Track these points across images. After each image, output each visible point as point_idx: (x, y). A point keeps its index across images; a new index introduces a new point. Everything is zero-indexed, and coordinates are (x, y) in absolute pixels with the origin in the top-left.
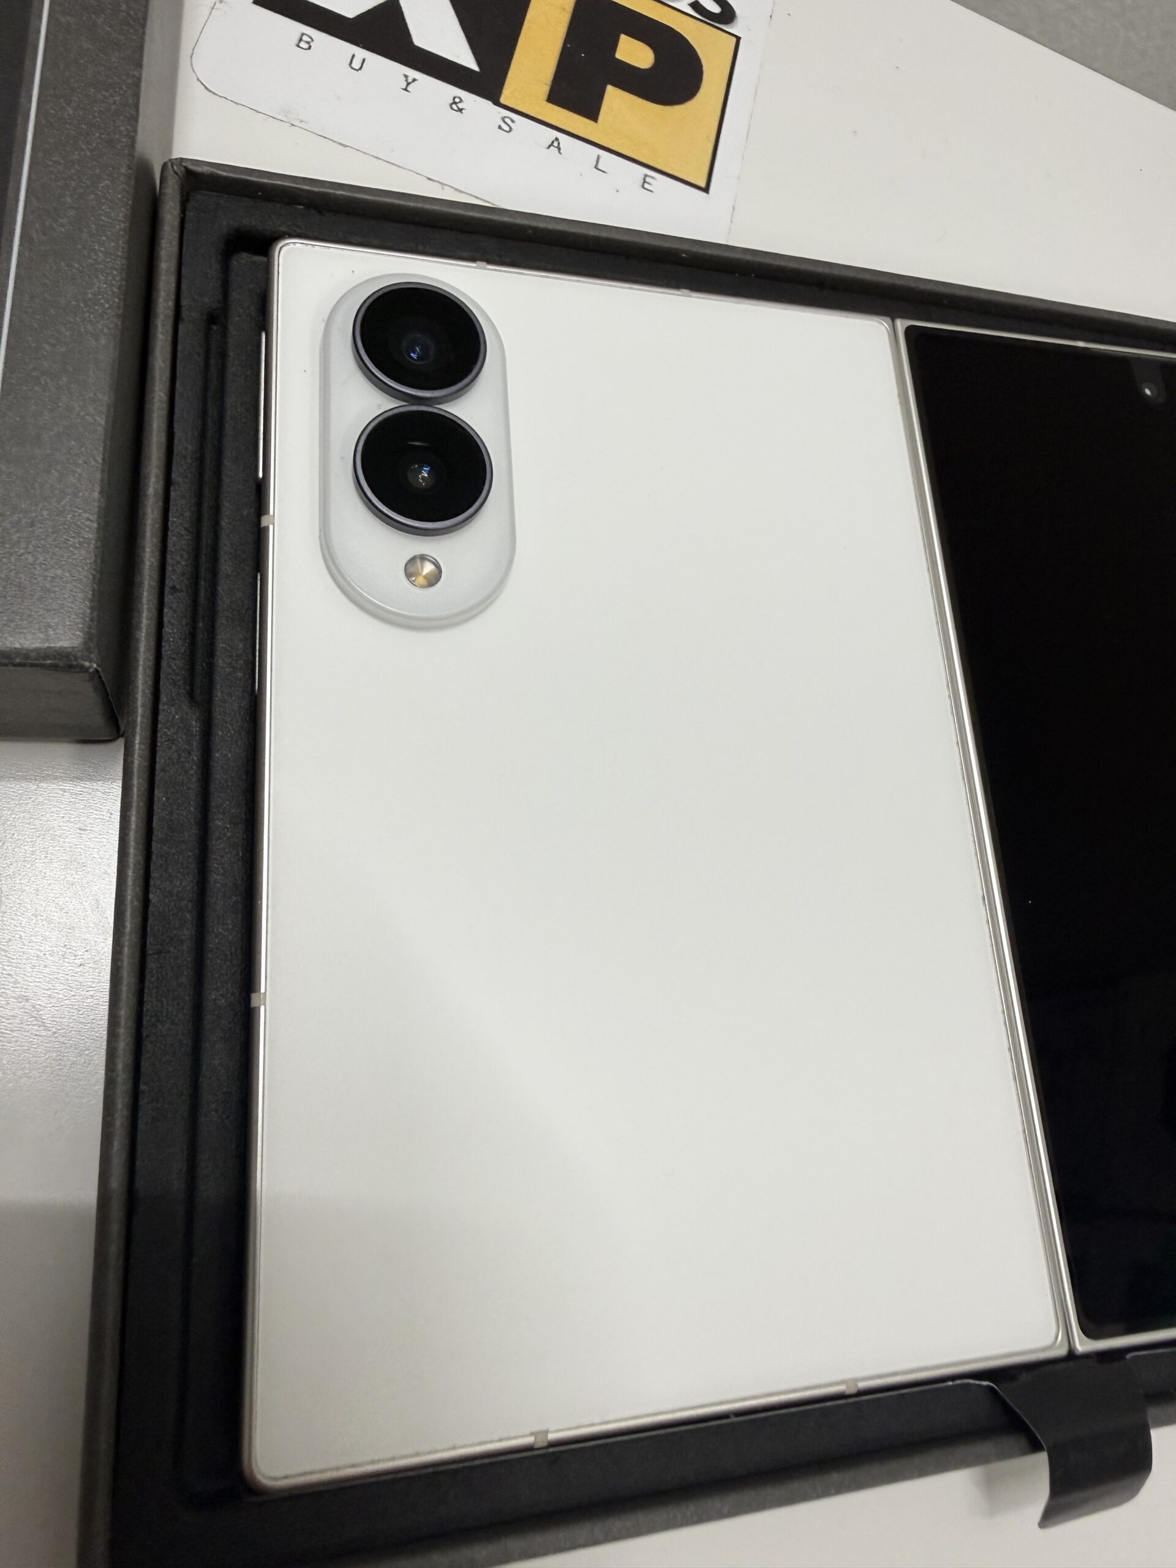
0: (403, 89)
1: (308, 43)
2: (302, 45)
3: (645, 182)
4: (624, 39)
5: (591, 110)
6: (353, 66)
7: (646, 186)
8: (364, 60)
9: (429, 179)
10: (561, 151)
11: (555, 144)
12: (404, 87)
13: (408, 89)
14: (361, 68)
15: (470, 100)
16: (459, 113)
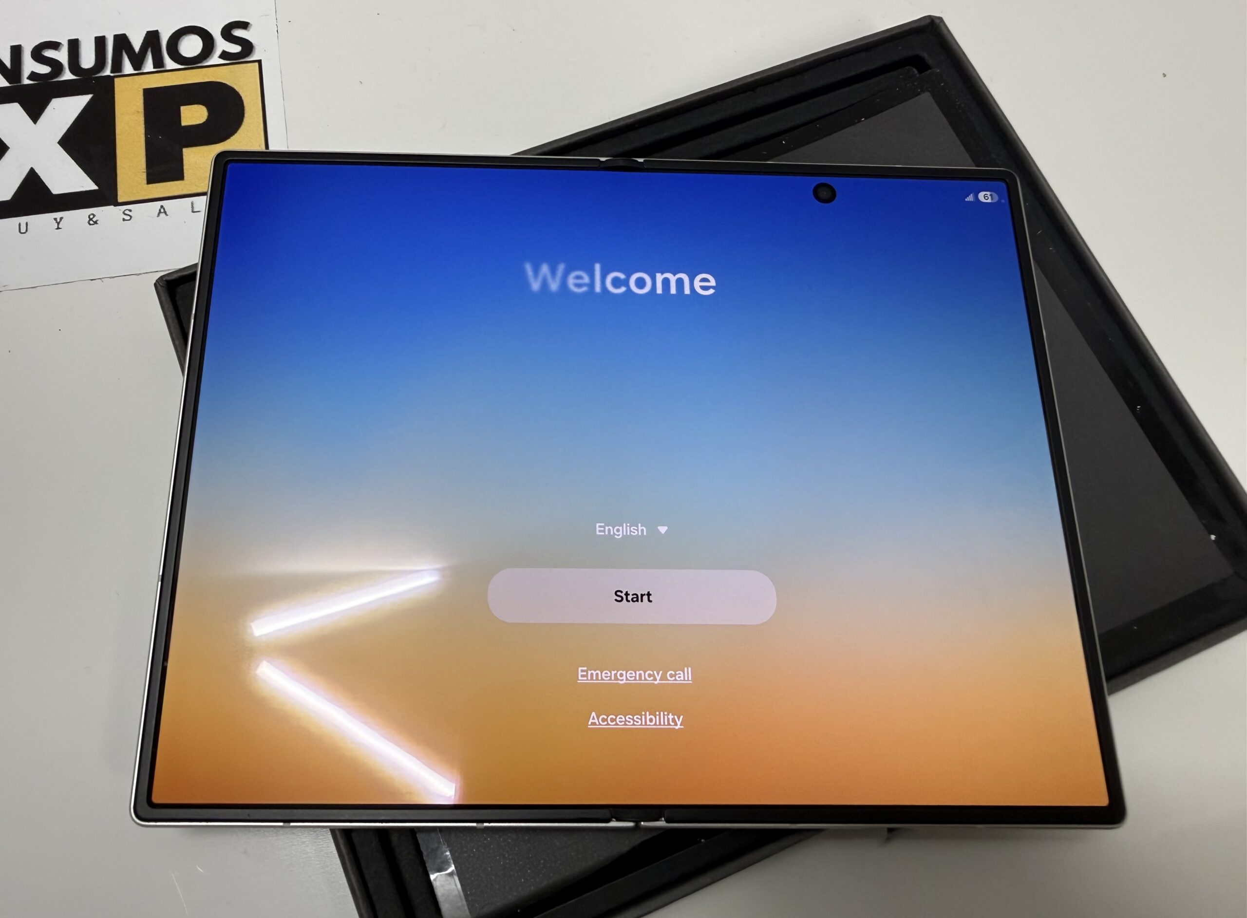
0: (56, 229)
4: (183, 109)
5: (178, 173)
6: (22, 231)
8: (27, 224)
10: (167, 213)
12: (56, 227)
13: (60, 227)
14: (27, 230)
15: (102, 212)
16: (95, 225)
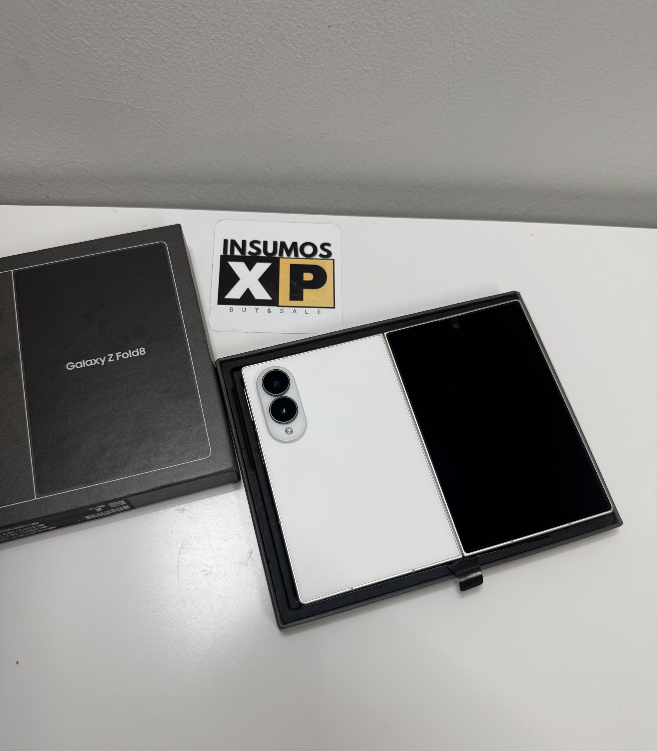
1: (232, 309)
2: (231, 310)
3: (318, 312)
4: (305, 274)
5: (301, 298)
7: (319, 313)
9: (268, 333)
11: (295, 311)
15: (272, 308)
